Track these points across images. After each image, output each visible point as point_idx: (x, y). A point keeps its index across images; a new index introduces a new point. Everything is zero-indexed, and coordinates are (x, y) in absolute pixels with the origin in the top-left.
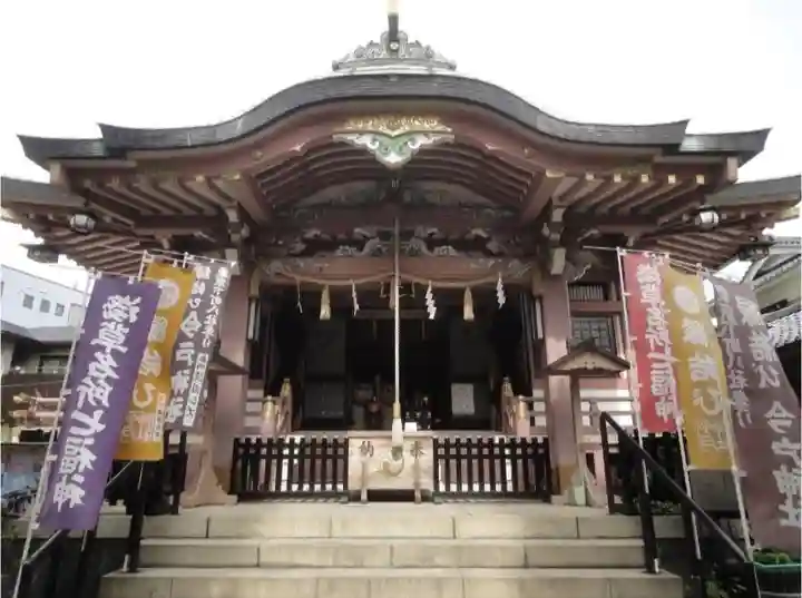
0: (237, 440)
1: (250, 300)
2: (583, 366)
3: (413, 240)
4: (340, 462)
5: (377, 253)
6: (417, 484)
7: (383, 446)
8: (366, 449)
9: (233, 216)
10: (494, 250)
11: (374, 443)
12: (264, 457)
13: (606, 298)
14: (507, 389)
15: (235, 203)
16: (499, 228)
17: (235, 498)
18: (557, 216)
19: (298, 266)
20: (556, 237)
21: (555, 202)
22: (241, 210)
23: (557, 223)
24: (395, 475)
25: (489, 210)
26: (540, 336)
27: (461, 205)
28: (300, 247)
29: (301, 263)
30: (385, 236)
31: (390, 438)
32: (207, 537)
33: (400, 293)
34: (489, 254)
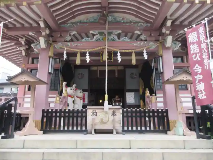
0: (43, 110)
1: (50, 57)
2: (182, 79)
3: (112, 35)
4: (84, 119)
5: (98, 40)
6: (114, 127)
7: (101, 112)
8: (94, 114)
9: (42, 25)
10: (143, 39)
11: (97, 111)
12: (54, 117)
13: (183, 61)
14: (148, 93)
15: (42, 19)
16: (145, 30)
17: (42, 132)
18: (169, 23)
19: (68, 45)
20: (168, 32)
21: (168, 17)
22: (45, 22)
23: (168, 26)
24: (105, 123)
25: (141, 24)
26: (162, 71)
27: (131, 22)
28: (69, 38)
29: (69, 44)
30: (101, 34)
31: (103, 109)
32: (23, 148)
33: (108, 60)
34: (142, 40)
